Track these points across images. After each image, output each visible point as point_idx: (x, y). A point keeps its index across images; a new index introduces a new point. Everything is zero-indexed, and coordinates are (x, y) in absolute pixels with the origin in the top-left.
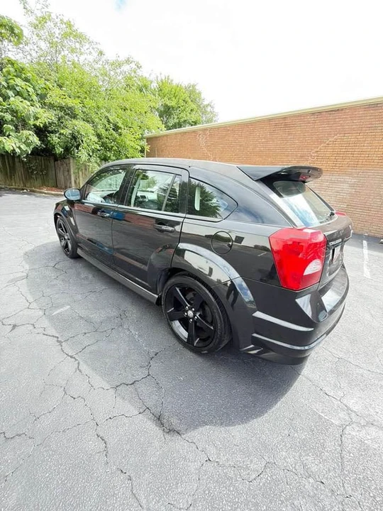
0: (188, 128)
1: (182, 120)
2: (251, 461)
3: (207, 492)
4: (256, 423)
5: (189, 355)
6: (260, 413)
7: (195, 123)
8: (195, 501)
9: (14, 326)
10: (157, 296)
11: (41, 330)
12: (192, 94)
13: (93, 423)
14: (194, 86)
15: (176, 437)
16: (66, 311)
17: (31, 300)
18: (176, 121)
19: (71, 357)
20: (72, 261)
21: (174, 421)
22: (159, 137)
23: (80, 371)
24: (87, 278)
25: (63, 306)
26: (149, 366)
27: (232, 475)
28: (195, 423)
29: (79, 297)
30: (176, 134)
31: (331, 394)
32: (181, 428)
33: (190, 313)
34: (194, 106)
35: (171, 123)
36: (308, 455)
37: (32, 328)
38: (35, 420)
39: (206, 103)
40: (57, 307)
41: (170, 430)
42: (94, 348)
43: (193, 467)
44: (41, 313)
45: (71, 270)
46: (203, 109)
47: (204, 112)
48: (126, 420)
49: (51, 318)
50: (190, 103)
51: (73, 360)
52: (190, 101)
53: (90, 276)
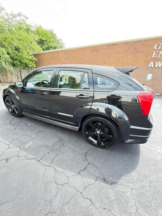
0: (52, 50)
1: (50, 46)
2: (145, 183)
3: (139, 202)
4: (138, 168)
5: (100, 150)
6: (136, 164)
7: (55, 48)
8: (137, 207)
9: (7, 160)
10: (78, 128)
11: (24, 158)
12: (52, 34)
13: (79, 193)
14: (52, 30)
15: (115, 185)
16: (32, 144)
17: (8, 143)
18: (47, 46)
19: (49, 166)
20: (19, 118)
21: (111, 179)
22: (41, 54)
23: (58, 171)
24: (32, 126)
25: (28, 142)
26: (86, 159)
27: (142, 191)
28: (119, 177)
29: (34, 136)
30: (48, 53)
31: (152, 150)
32: (115, 180)
33: (98, 132)
34: (53, 40)
35: (45, 47)
36: (159, 174)
37: (18, 158)
38: (51, 203)
39: (59, 38)
40: (26, 143)
41: (112, 183)
42: (57, 158)
43: (128, 194)
44: (18, 149)
45: (21, 123)
46: (58, 42)
47: (59, 43)
48: (92, 186)
49: (25, 150)
50: (52, 39)
51: (51, 167)
52: (51, 37)
53: (34, 125)
